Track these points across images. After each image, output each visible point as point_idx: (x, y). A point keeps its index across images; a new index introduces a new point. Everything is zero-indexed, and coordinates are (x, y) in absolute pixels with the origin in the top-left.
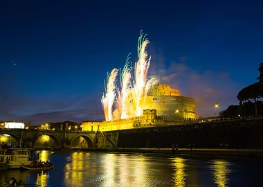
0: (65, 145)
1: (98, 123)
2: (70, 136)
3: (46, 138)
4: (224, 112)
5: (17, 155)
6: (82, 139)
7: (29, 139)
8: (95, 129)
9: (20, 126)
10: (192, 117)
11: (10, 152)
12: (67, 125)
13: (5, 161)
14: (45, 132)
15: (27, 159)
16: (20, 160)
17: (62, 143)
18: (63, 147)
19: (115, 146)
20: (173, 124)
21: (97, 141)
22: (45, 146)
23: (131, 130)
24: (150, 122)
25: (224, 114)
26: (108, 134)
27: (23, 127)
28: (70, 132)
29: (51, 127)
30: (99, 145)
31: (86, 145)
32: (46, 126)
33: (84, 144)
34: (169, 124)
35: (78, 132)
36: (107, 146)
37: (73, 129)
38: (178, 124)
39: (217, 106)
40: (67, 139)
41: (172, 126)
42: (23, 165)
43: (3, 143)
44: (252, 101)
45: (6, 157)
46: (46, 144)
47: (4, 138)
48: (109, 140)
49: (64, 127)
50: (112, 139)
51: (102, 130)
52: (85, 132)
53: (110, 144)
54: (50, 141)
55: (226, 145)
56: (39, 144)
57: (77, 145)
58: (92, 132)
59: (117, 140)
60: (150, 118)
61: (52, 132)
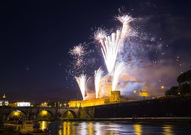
0: (58, 117)
1: (80, 101)
2: (61, 111)
3: (45, 113)
4: (168, 91)
5: (25, 125)
6: (69, 112)
7: (34, 114)
8: (78, 105)
9: (27, 104)
10: (145, 96)
11: (21, 123)
12: (59, 103)
13: (17, 129)
14: (44, 108)
15: (32, 127)
16: (28, 128)
17: (56, 115)
18: (56, 119)
19: (92, 117)
20: (132, 101)
21: (79, 114)
22: (44, 118)
23: (103, 105)
24: (116, 99)
25: (168, 93)
26: (87, 108)
27: (29, 106)
28: (61, 108)
29: (48, 105)
30: (82, 117)
31: (72, 117)
32: (45, 104)
33: (70, 116)
34: (129, 101)
35: (66, 108)
36: (86, 117)
37: (63, 106)
38: (136, 100)
39: (163, 87)
40: (59, 113)
41: (132, 102)
42: (29, 131)
43: (16, 116)
44: (188, 83)
45: (18, 126)
46: (45, 116)
47: (16, 113)
48: (88, 113)
49: (57, 104)
50: (90, 112)
51: (83, 106)
52: (72, 108)
53: (89, 116)
54: (48, 114)
55: (171, 114)
56: (40, 117)
57: (66, 117)
58: (76, 108)
59: (93, 112)
60: (116, 97)
61: (49, 108)
